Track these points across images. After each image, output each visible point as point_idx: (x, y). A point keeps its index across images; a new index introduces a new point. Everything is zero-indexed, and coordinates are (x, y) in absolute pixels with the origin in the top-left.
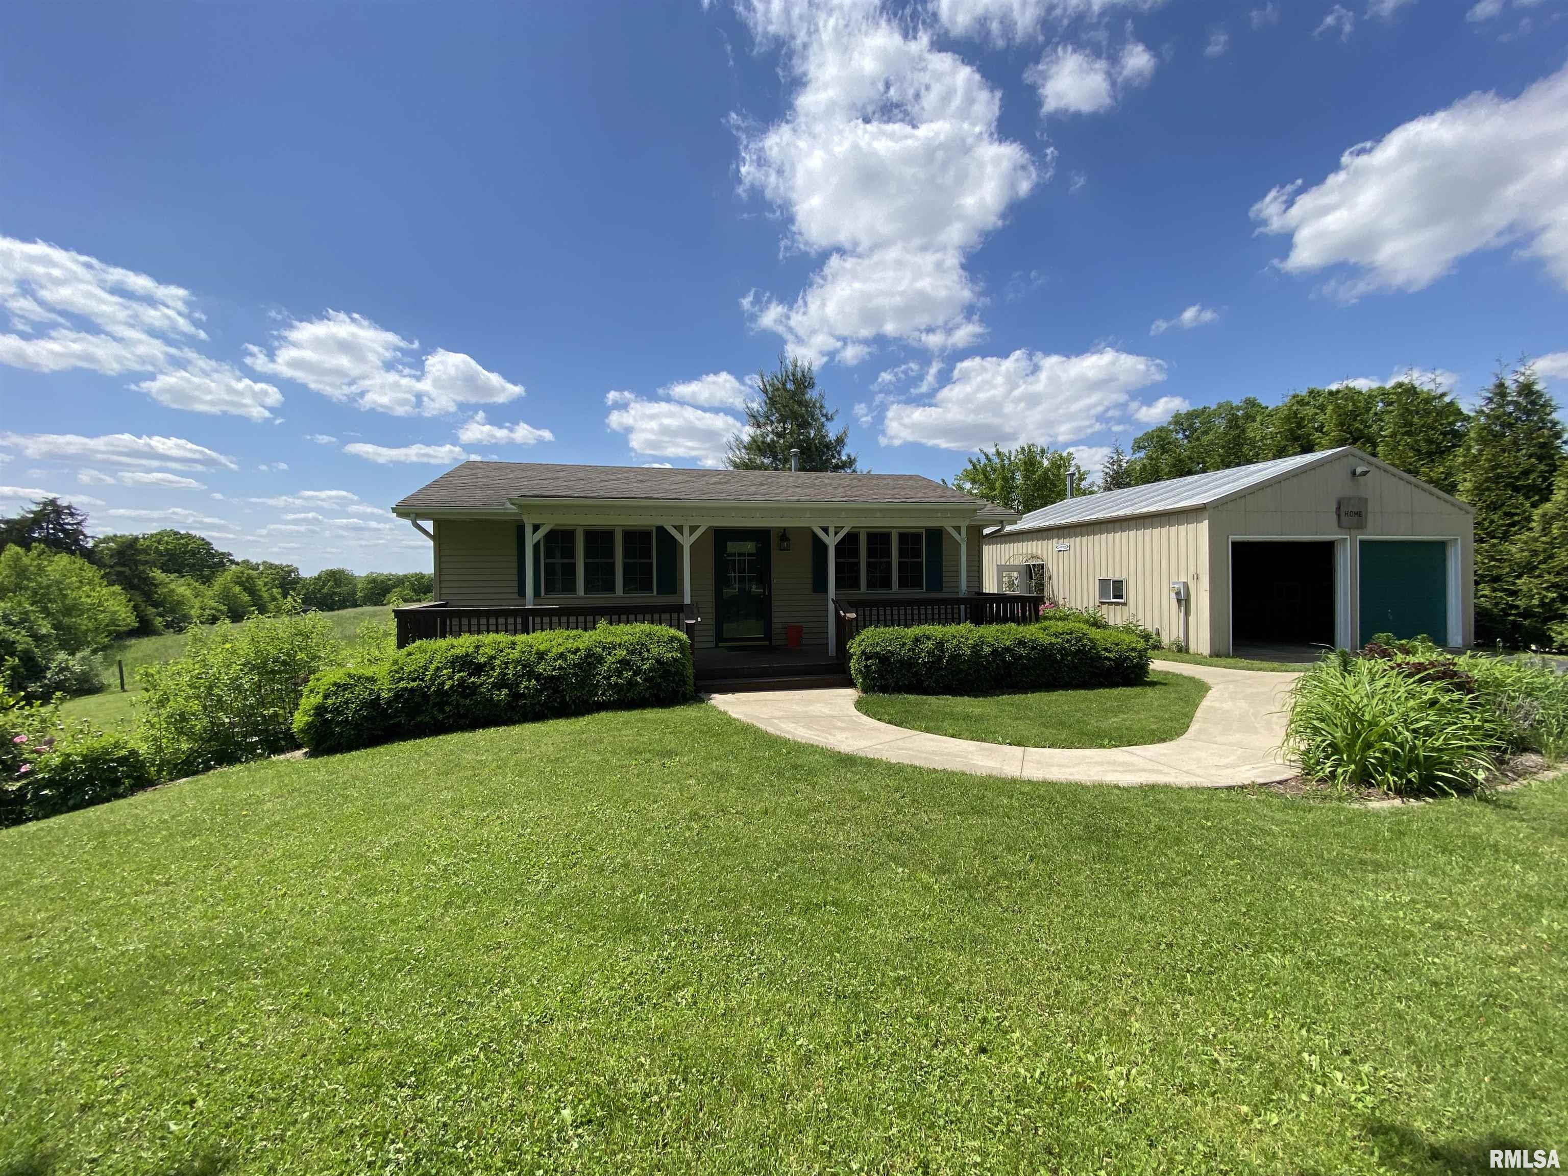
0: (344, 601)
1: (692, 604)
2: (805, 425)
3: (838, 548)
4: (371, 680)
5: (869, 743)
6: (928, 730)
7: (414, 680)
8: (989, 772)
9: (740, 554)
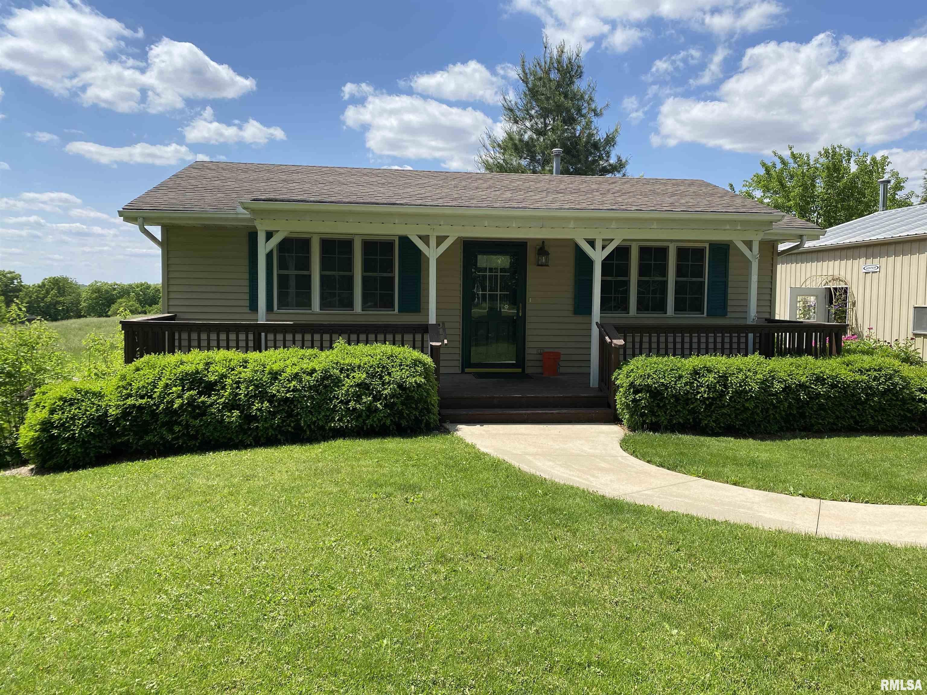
0: (68, 311)
1: (437, 325)
2: (570, 121)
3: (605, 264)
4: (99, 395)
5: (636, 488)
6: (706, 476)
7: (142, 397)
8: (779, 526)
9: (491, 270)
